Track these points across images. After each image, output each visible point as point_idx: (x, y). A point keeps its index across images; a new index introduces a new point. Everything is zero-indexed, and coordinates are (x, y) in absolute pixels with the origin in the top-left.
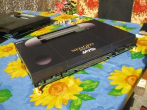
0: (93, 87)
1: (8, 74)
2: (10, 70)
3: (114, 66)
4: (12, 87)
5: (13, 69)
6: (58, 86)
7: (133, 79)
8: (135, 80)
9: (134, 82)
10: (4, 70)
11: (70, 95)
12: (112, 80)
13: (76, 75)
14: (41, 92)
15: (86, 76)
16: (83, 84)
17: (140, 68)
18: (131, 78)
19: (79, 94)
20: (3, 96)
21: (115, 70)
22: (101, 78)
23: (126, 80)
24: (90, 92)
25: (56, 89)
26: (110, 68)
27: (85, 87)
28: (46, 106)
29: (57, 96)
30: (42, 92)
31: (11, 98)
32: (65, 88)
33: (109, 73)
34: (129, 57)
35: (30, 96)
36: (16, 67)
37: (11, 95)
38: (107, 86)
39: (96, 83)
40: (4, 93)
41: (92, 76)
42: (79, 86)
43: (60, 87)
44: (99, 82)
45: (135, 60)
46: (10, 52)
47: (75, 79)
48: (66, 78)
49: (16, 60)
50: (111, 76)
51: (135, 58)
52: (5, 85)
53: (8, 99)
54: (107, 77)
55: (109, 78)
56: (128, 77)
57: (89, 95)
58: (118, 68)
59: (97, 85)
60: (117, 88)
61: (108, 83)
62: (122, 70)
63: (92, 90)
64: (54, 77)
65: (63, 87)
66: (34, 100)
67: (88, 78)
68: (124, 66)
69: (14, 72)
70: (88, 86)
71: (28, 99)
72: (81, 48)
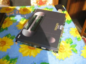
4: (42, 60)
5: (27, 52)
11: (69, 48)
12: (73, 35)
17: (75, 27)
23: (76, 33)
24: (73, 43)
25: (61, 49)
28: (67, 57)
32: (64, 47)
33: (69, 33)
39: (70, 39)
41: (65, 37)
42: (67, 43)
43: (61, 48)
45: (70, 24)
52: (38, 62)
54: (70, 35)
55: (71, 35)
57: (74, 45)
58: (69, 30)
60: (78, 37)
61: (73, 37)
68: (70, 28)
70: (69, 41)
71: (57, 60)
72: (56, 27)
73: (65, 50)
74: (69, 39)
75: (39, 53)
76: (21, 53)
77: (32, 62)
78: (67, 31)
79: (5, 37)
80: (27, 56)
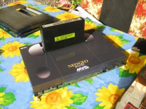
2: (15, 72)
3: (102, 82)
4: (16, 91)
5: (17, 72)
6: (53, 96)
7: (115, 98)
8: (117, 99)
9: (115, 101)
10: (9, 72)
11: (62, 106)
12: (98, 96)
13: (70, 87)
14: (39, 100)
15: (77, 89)
16: (74, 97)
17: (124, 87)
19: (69, 106)
20: (8, 99)
21: (102, 87)
22: (90, 93)
23: (109, 98)
24: (78, 106)
25: (52, 98)
26: (99, 83)
27: (75, 100)
29: (52, 105)
30: (41, 100)
31: (15, 102)
32: (59, 99)
33: (97, 89)
34: (117, 74)
35: (31, 102)
36: (20, 70)
37: (15, 99)
38: (93, 101)
39: (84, 98)
40: (9, 97)
41: (83, 90)
42: (70, 98)
43: (55, 97)
44: (87, 97)
46: (14, 52)
47: (68, 90)
48: (61, 89)
49: (20, 62)
50: (98, 92)
51: (122, 76)
52: (10, 88)
53: (12, 102)
54: (94, 92)
55: (96, 94)
56: (112, 95)
57: (77, 108)
58: (105, 85)
59: (85, 100)
60: (101, 105)
61: (95, 99)
62: (109, 87)
63: (81, 103)
64: (51, 88)
65: (57, 97)
67: (79, 91)
68: (110, 84)
69: (18, 75)
70: (78, 99)
71: (28, 105)
72: (76, 64)
73: (53, 103)
74: (83, 96)
75: (25, 81)
77: (6, 84)
79: (25, 44)
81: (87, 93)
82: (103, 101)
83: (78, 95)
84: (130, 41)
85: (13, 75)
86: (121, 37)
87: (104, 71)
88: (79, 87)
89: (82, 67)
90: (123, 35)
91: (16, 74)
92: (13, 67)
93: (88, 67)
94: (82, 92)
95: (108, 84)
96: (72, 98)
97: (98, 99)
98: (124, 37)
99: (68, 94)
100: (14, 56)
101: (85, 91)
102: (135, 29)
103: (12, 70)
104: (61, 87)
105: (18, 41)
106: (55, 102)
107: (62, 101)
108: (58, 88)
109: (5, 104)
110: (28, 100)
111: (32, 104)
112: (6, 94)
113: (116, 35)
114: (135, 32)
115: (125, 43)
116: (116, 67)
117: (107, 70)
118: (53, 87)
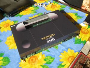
0: (51, 62)
1: (8, 45)
3: (64, 48)
4: (10, 56)
5: (10, 42)
6: (33, 58)
7: (72, 59)
9: (72, 61)
10: (5, 43)
11: (39, 65)
12: (61, 58)
14: (24, 61)
15: (48, 53)
17: (78, 51)
18: (71, 58)
19: (43, 65)
20: (5, 62)
21: (64, 51)
22: (56, 56)
23: (68, 59)
27: (47, 61)
30: (25, 61)
31: (10, 63)
32: (37, 60)
33: (60, 53)
34: (73, 42)
35: (19, 63)
36: (11, 41)
37: (10, 62)
38: (58, 61)
39: (53, 59)
40: (6, 60)
42: (44, 60)
45: (76, 45)
46: (8, 28)
47: (42, 54)
49: (11, 35)
50: (61, 55)
51: (77, 43)
52: (6, 54)
53: (8, 64)
54: (59, 55)
56: (70, 57)
57: (48, 67)
58: (66, 50)
59: (53, 61)
60: (63, 64)
62: (68, 51)
66: (21, 66)
69: (10, 44)
70: (48, 60)
72: (47, 37)
73: (33, 64)
76: (7, 40)
77: (4, 51)
78: (63, 49)
79: (14, 21)
80: (6, 45)
81: (54, 56)
82: (65, 61)
83: (49, 57)
84: (82, 17)
85: (8, 44)
86: (76, 14)
87: (65, 41)
88: (49, 52)
89: (50, 39)
90: (78, 13)
91: (9, 44)
92: (7, 39)
93: (55, 39)
94: (51, 55)
95: (68, 49)
96: (45, 60)
97: (61, 60)
98: (78, 14)
99: (42, 57)
100: (8, 31)
101: (53, 54)
102: (86, 5)
103: (7, 41)
104: (37, 53)
105: (9, 19)
106: (34, 62)
107: (39, 62)
108: (36, 53)
109: (4, 65)
110: (17, 62)
111: (20, 64)
112: (4, 58)
113: (73, 13)
114: (86, 7)
115: (79, 19)
116: (73, 37)
117: (67, 40)
118: (33, 53)
